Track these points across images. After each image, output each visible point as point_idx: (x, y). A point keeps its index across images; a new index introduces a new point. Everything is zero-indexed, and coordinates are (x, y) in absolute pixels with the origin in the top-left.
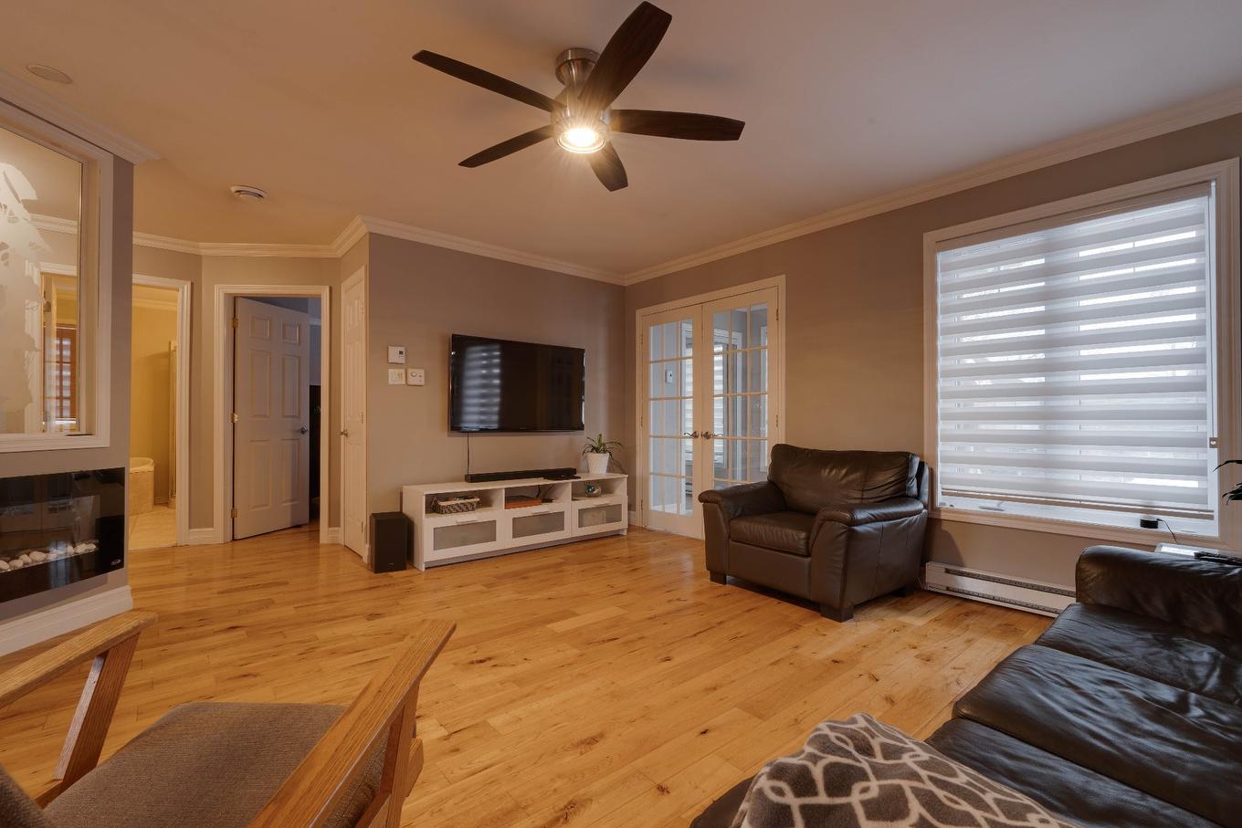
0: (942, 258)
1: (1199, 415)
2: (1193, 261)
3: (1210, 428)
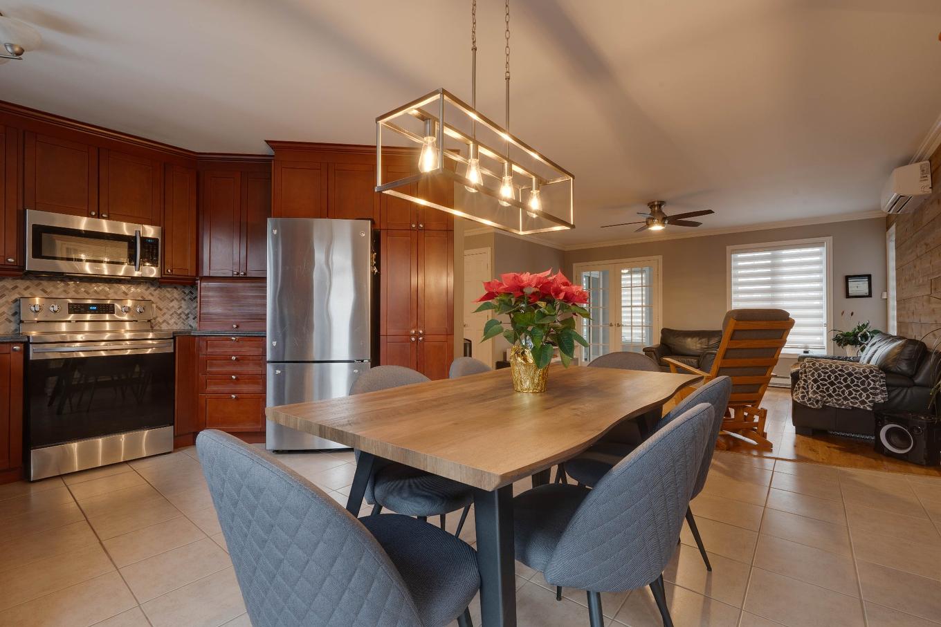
0: (733, 256)
1: (821, 316)
2: (818, 276)
3: (824, 320)
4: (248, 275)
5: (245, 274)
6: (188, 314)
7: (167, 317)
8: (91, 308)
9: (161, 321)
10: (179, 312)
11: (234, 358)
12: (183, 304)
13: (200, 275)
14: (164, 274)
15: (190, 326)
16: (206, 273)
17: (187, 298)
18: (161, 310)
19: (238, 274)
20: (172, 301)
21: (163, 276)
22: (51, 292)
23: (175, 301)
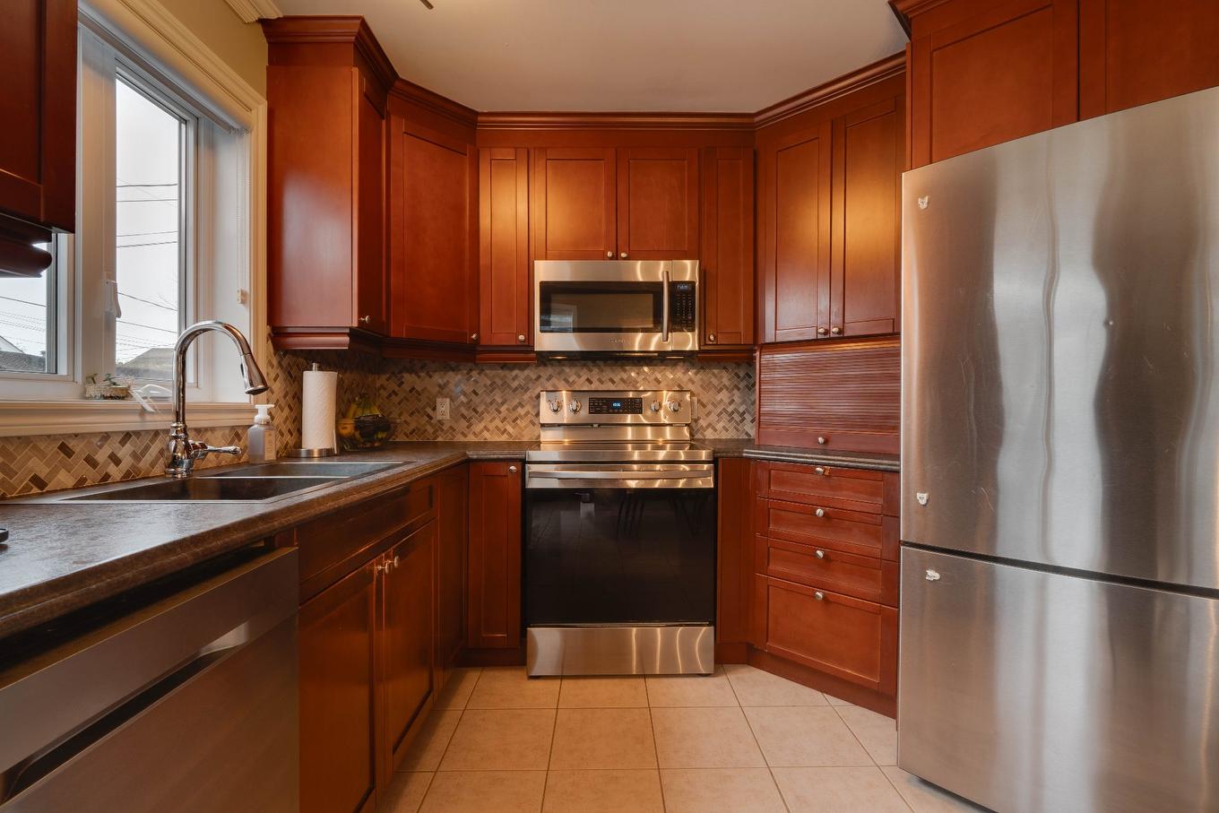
4: (848, 333)
5: (841, 331)
6: (744, 413)
7: (713, 417)
8: (615, 405)
9: (704, 425)
10: (730, 409)
11: (820, 512)
12: (737, 396)
13: (761, 342)
14: (706, 344)
15: (747, 434)
16: (769, 337)
17: (742, 385)
18: (704, 406)
19: (827, 332)
20: (719, 392)
21: (702, 348)
22: (574, 382)
23: (724, 391)
